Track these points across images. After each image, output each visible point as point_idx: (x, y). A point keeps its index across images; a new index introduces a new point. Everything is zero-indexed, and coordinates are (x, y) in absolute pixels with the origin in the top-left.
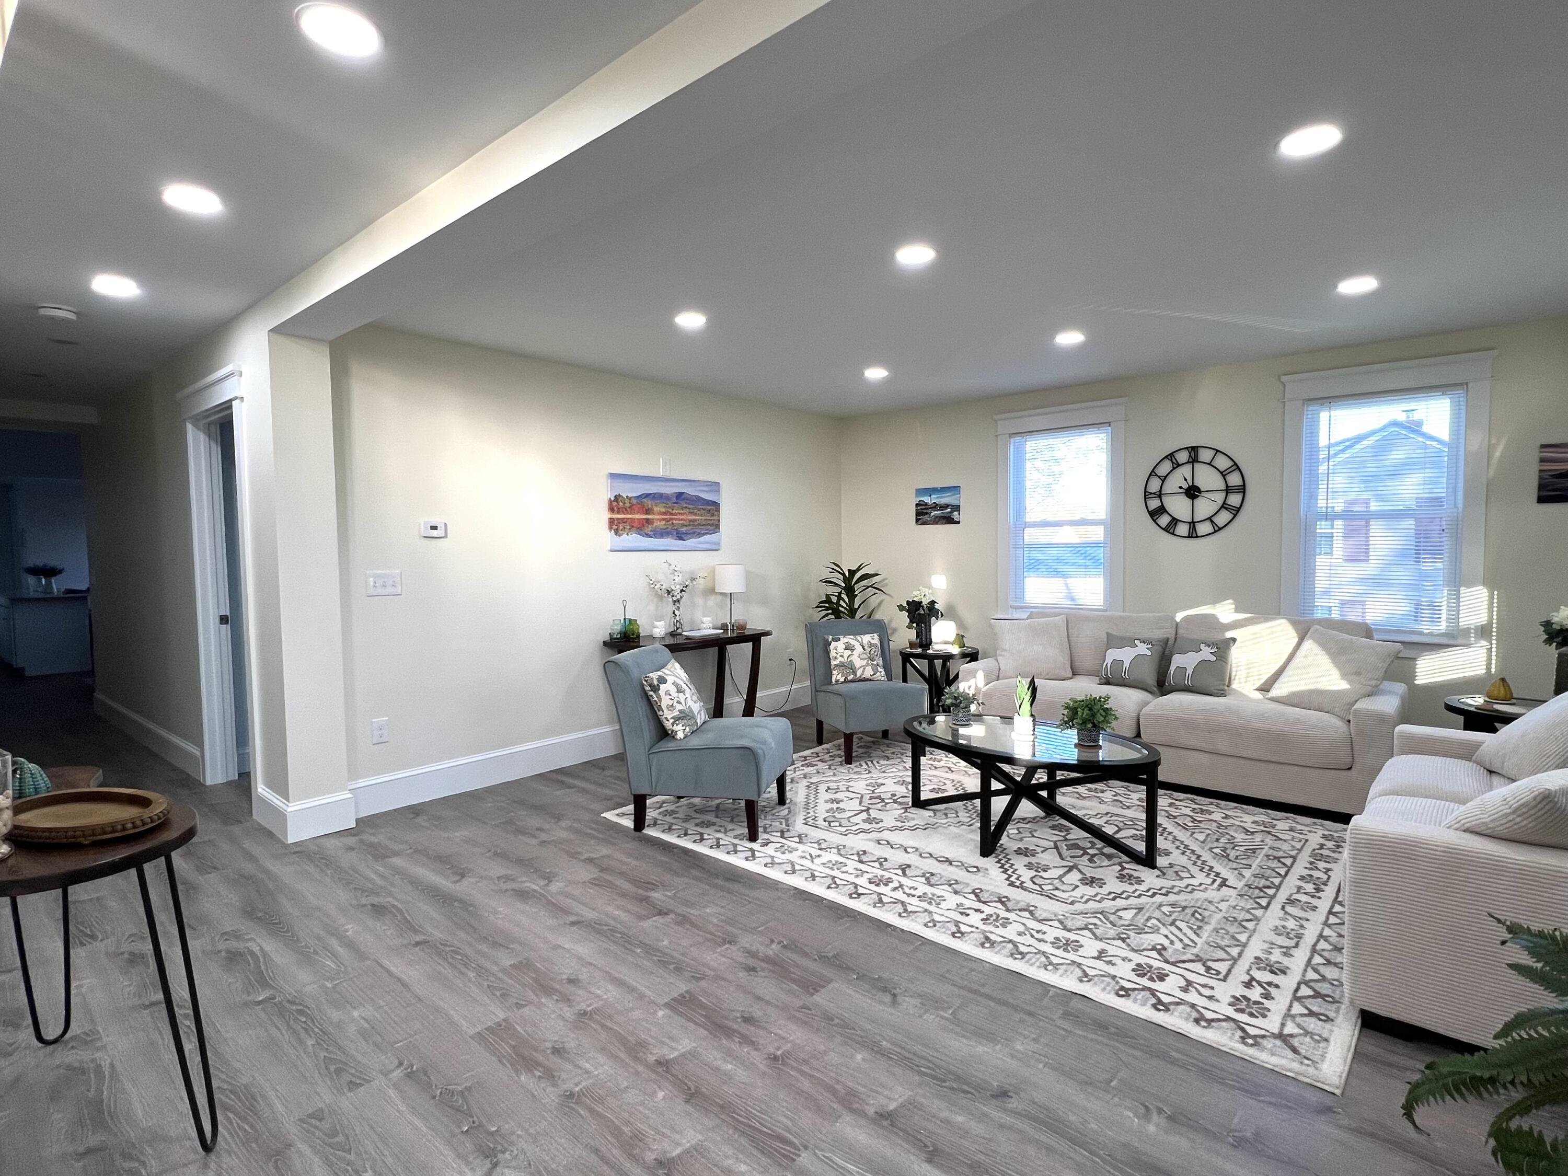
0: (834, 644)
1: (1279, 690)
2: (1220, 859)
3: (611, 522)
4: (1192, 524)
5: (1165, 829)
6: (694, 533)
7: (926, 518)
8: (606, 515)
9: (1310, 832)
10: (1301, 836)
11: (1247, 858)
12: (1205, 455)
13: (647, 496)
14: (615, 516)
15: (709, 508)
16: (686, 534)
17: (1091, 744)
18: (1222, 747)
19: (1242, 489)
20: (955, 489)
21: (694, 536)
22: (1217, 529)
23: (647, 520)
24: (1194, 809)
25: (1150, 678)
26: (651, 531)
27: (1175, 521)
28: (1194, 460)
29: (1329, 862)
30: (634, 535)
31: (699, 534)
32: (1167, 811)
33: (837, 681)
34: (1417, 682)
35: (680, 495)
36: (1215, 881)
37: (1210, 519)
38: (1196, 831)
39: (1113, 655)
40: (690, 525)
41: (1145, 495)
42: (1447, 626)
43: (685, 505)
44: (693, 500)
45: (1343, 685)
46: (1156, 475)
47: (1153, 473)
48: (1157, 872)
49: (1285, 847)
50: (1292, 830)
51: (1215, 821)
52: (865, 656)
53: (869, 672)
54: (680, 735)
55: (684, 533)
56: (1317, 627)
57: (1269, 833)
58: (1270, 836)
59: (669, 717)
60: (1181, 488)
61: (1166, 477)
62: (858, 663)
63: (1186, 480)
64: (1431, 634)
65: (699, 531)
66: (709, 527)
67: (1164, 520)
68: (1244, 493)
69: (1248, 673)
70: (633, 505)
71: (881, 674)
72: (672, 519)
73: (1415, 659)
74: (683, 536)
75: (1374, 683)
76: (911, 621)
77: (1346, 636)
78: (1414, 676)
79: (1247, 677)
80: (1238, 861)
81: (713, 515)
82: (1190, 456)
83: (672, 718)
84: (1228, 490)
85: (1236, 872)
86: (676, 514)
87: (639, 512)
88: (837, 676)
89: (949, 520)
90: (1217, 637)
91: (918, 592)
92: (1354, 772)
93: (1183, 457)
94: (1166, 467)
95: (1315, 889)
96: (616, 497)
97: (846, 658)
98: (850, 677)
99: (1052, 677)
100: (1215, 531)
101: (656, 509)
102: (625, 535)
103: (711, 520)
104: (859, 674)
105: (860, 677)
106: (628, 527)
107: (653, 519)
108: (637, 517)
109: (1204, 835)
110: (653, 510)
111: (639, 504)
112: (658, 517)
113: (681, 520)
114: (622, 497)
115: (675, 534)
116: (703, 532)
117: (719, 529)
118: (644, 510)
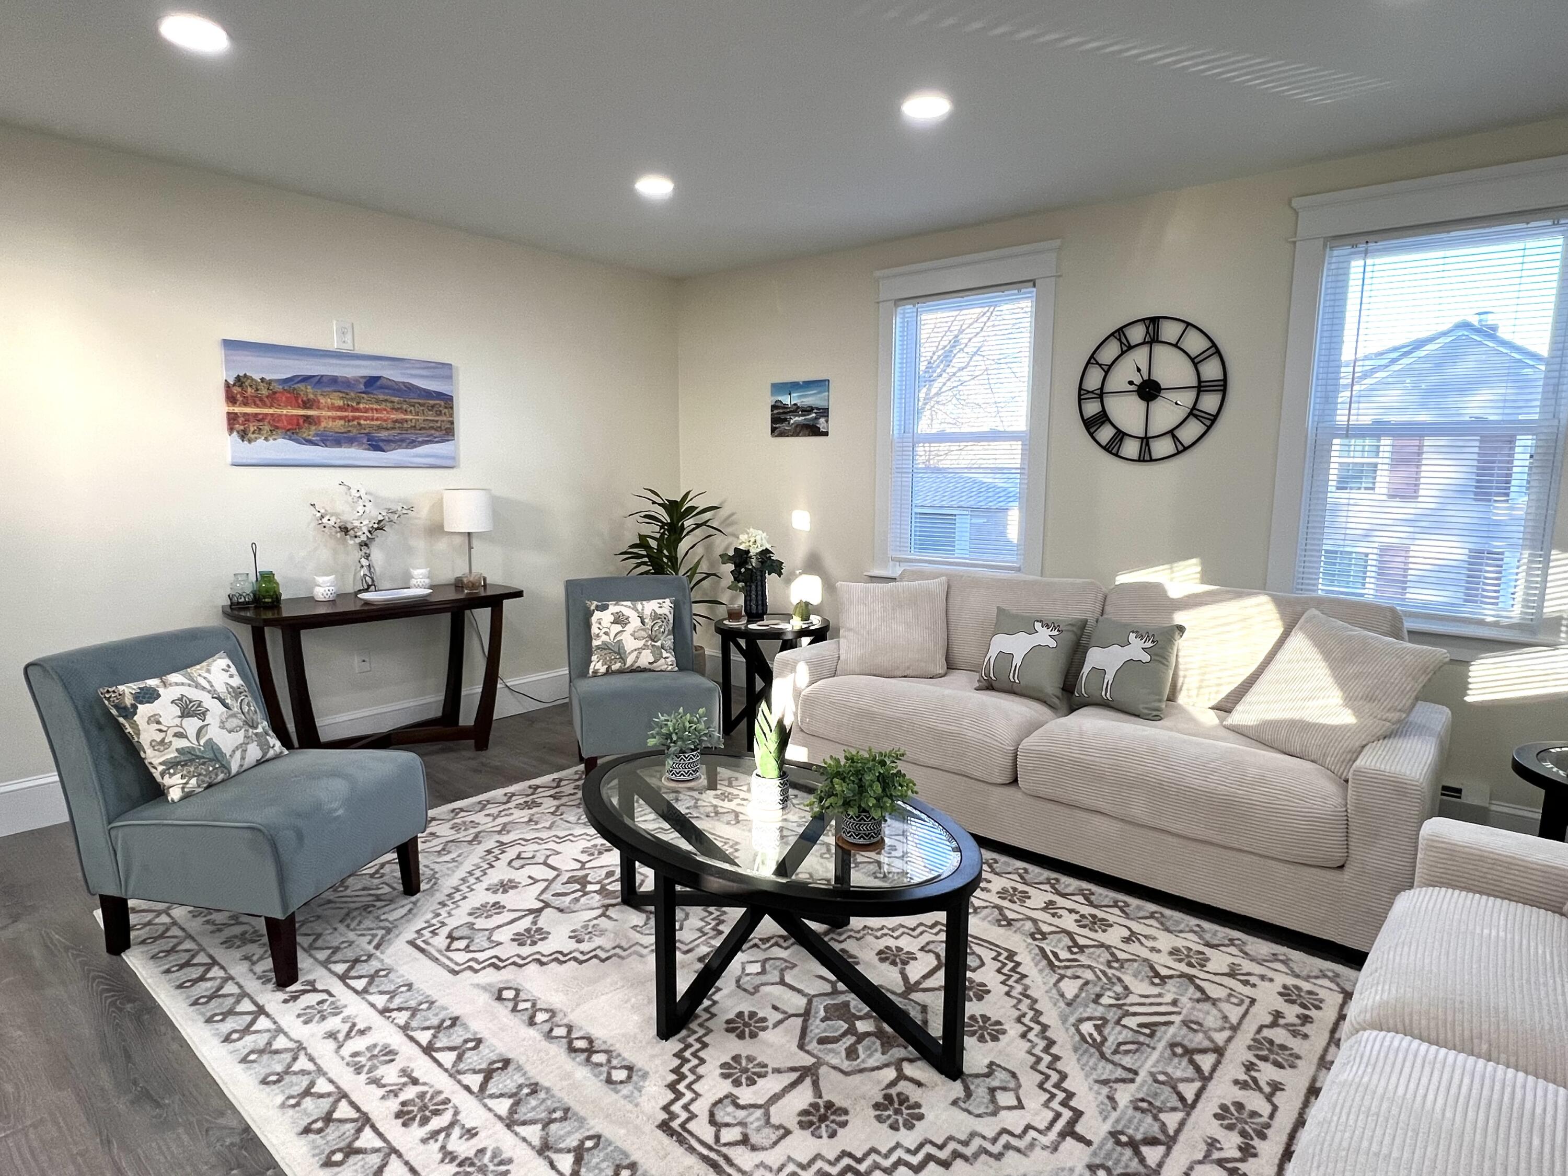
0: (597, 615)
1: (1243, 715)
2: (1086, 1051)
3: (232, 419)
4: (1145, 441)
5: (1018, 964)
6: (402, 441)
7: (784, 426)
8: (220, 408)
9: (1263, 978)
10: (1247, 991)
11: (1137, 1050)
12: (1170, 332)
13: (306, 379)
14: (237, 410)
15: (432, 402)
16: (388, 441)
17: (861, 841)
18: (1139, 809)
19: (1222, 386)
20: (821, 384)
21: (404, 445)
22: (1182, 449)
23: (307, 418)
24: (1083, 916)
25: (1051, 685)
26: (317, 435)
27: (1120, 435)
28: (1153, 339)
29: (1281, 1066)
30: (281, 441)
31: (413, 441)
32: (1035, 921)
33: (595, 672)
34: (1467, 699)
35: (372, 382)
36: (1058, 1115)
37: (1172, 433)
38: (1069, 972)
39: (1001, 643)
40: (393, 428)
41: (1080, 395)
42: (1522, 613)
43: (381, 397)
44: (399, 390)
45: (1347, 718)
46: (1097, 363)
47: (1092, 360)
48: (956, 1089)
49: (1211, 1019)
50: (1232, 974)
51: (1108, 948)
52: (644, 634)
53: (646, 659)
54: (175, 794)
55: (383, 440)
56: (1314, 612)
57: (1191, 978)
58: (1192, 989)
59: (156, 762)
60: (1131, 383)
61: (1110, 366)
62: (630, 644)
63: (1139, 370)
64: (1496, 625)
65: (413, 437)
66: (433, 432)
67: (1105, 434)
68: (1224, 392)
69: (1202, 681)
70: (275, 393)
71: (668, 661)
72: (359, 418)
73: (1467, 663)
74: (381, 444)
75: (1395, 716)
76: (735, 579)
77: (1358, 632)
78: (1464, 687)
79: (1200, 687)
80: (1116, 1058)
81: (439, 413)
82: (1147, 332)
83: (161, 764)
84: (1201, 387)
85: (1105, 1090)
86: (366, 411)
87: (288, 404)
88: (597, 665)
89: (813, 430)
90: (1155, 622)
91: (746, 536)
92: (1347, 875)
93: (1137, 334)
94: (1111, 351)
95: (1240, 1148)
96: (238, 378)
97: (612, 636)
98: (615, 667)
99: (914, 674)
100: (1179, 453)
101: (322, 401)
102: (261, 441)
103: (437, 421)
104: (629, 661)
105: (632, 665)
106: (267, 428)
107: (318, 417)
108: (285, 412)
109: (1080, 982)
110: (319, 402)
111: (289, 392)
112: (330, 414)
113: (377, 419)
114: (252, 379)
115: (365, 440)
116: (420, 439)
117: (453, 435)
118: (300, 401)
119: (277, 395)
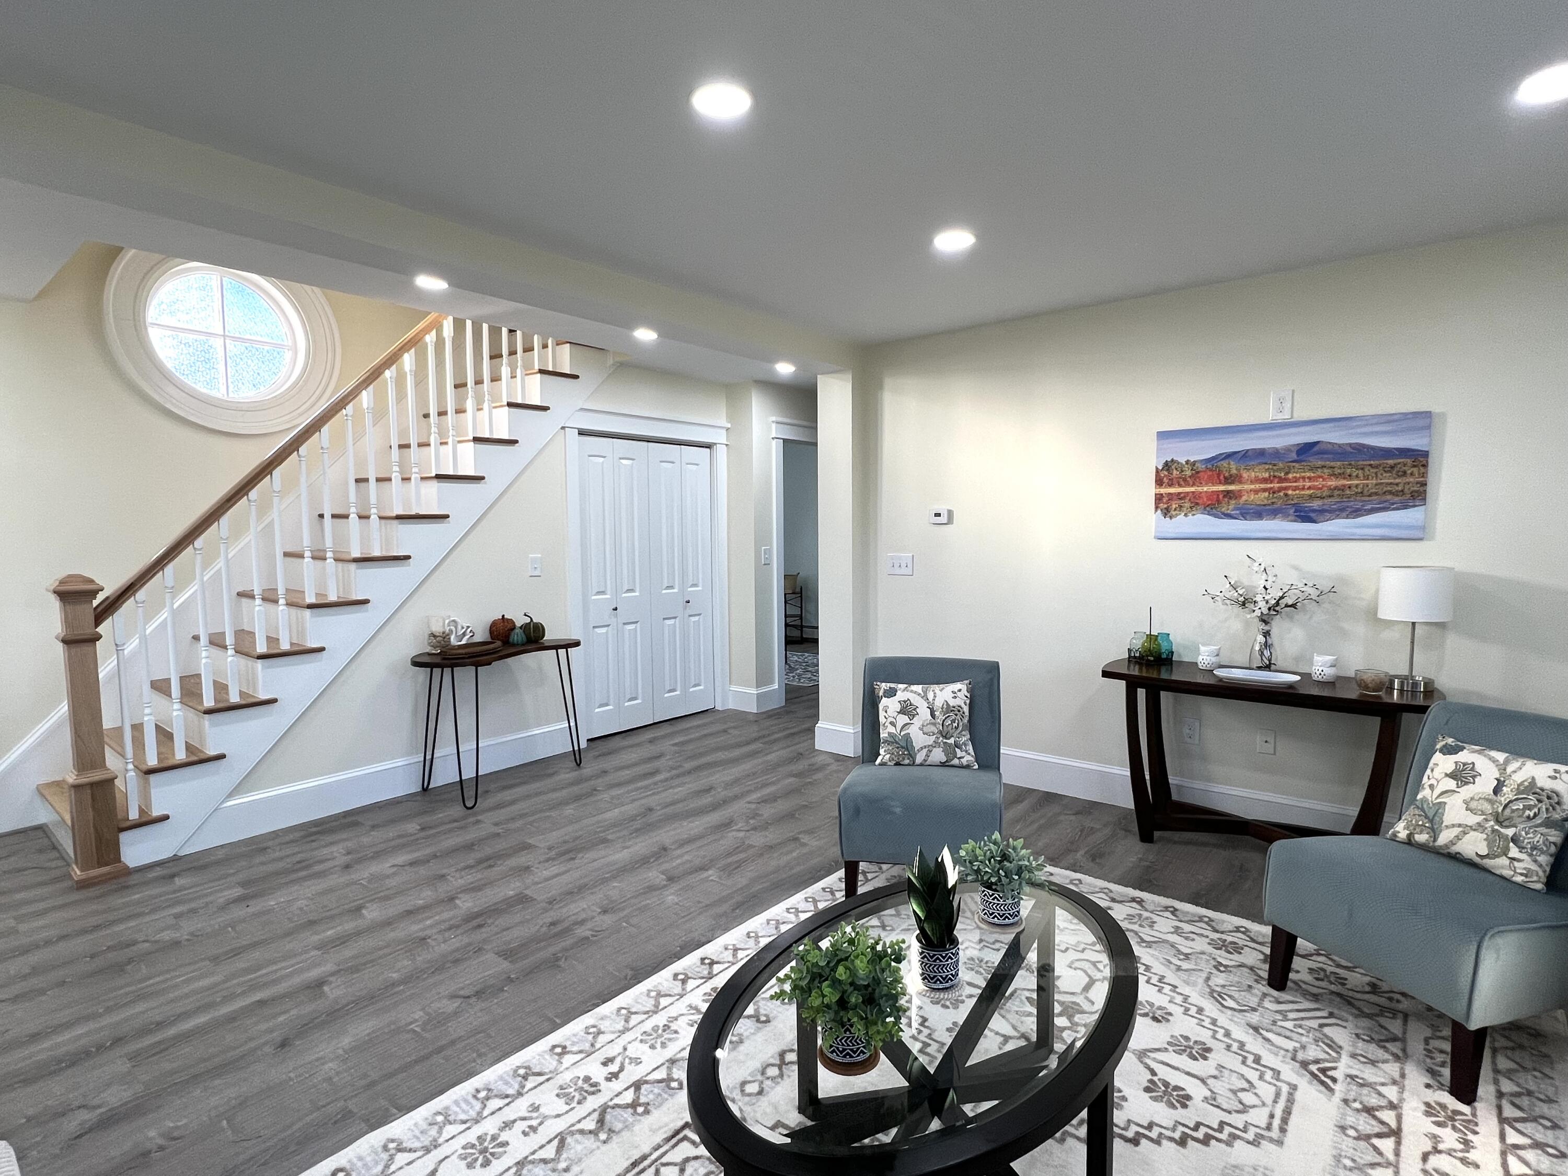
0: (1440, 758)
3: (1159, 498)
6: (1342, 510)
8: (1150, 490)
13: (1229, 456)
14: (1163, 491)
15: (1391, 462)
16: (1322, 511)
21: (1344, 514)
23: (1228, 494)
31: (1357, 510)
33: (1398, 834)
35: (1306, 449)
40: (1329, 496)
43: (1320, 463)
44: (1344, 453)
52: (1488, 808)
53: (1475, 845)
55: (1314, 511)
65: (1359, 505)
66: (1389, 497)
70: (1198, 472)
72: (1286, 488)
74: (1312, 515)
81: (1405, 475)
86: (1296, 480)
87: (1210, 481)
96: (1166, 464)
97: (1439, 793)
98: (1421, 838)
101: (1245, 475)
103: (1397, 484)
105: (1446, 846)
106: (1187, 505)
107: (1240, 491)
108: (1205, 489)
110: (1241, 477)
111: (1211, 470)
112: (1252, 487)
113: (1309, 488)
114: (1178, 463)
115: (1292, 511)
116: (1369, 507)
117: (1424, 499)
118: (1222, 477)
119: (1201, 474)
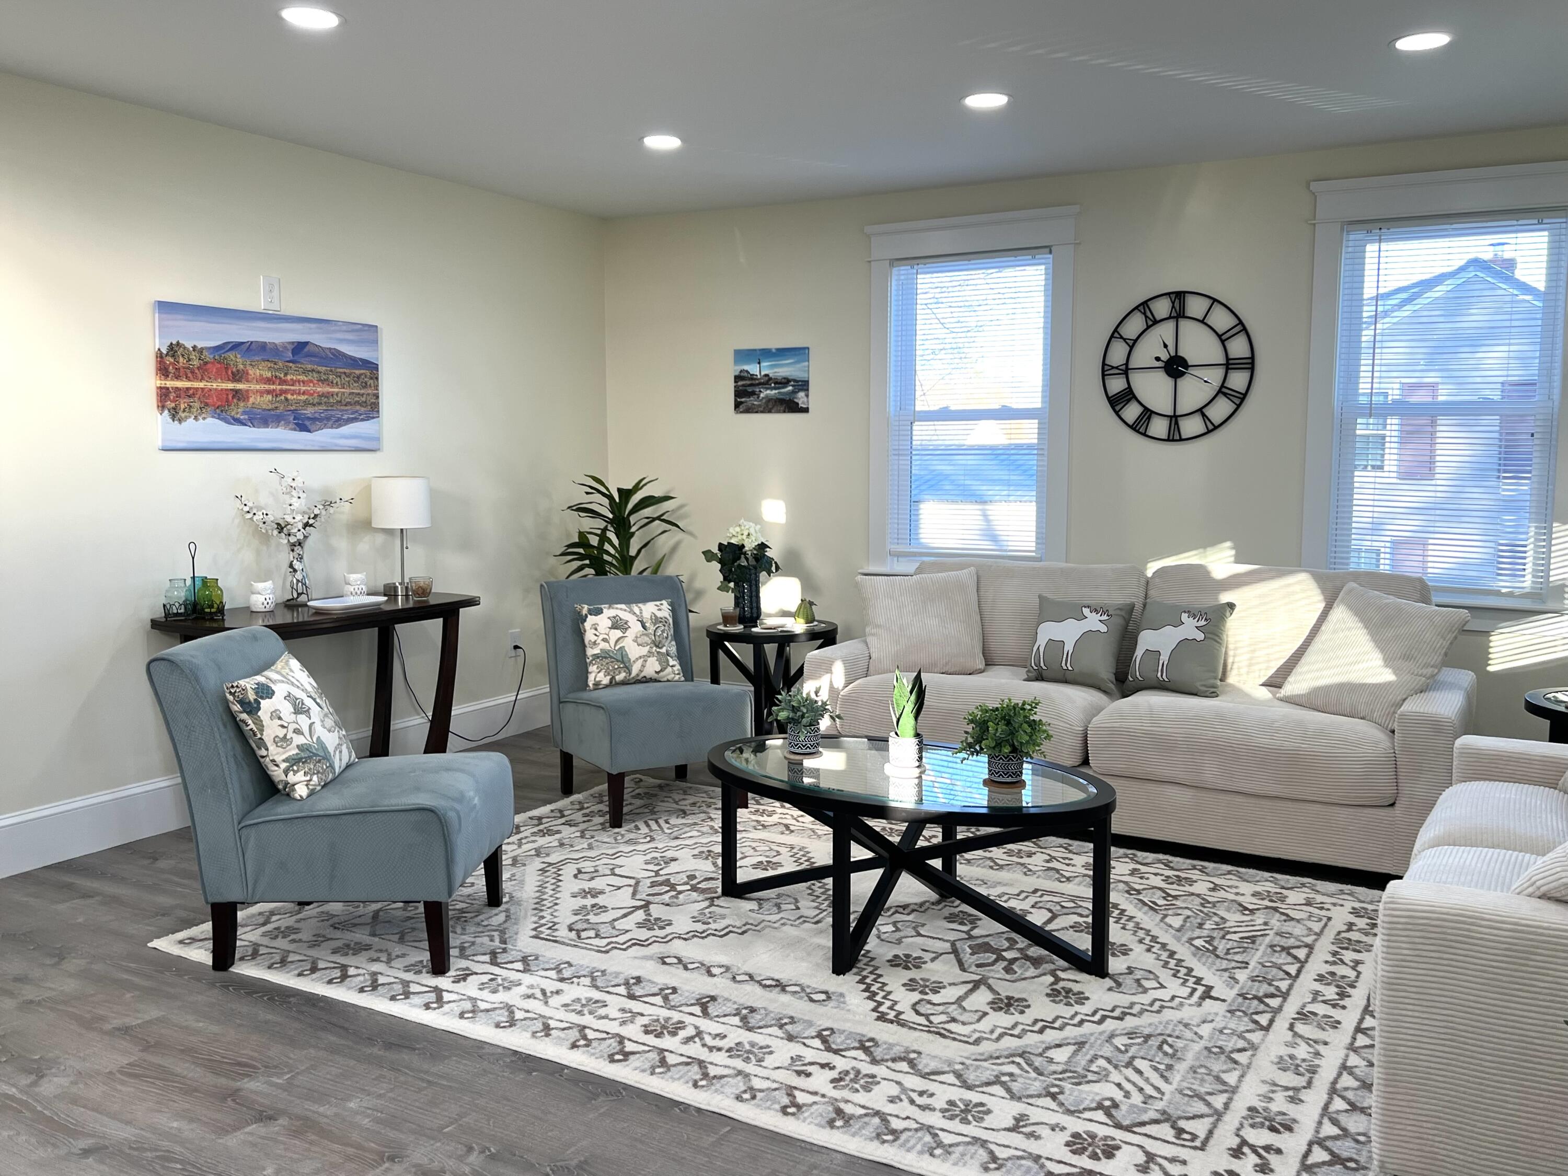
0: (591, 620)
1: (1296, 685)
2: (1203, 955)
3: (163, 395)
4: (1174, 419)
5: (1123, 911)
6: (328, 419)
7: (752, 401)
8: (150, 382)
9: (1334, 905)
10: (1323, 913)
11: (1244, 952)
12: (1195, 307)
13: (236, 346)
14: (170, 384)
15: (358, 372)
16: (314, 420)
17: (1009, 780)
18: (1211, 773)
19: (1250, 364)
21: (330, 423)
22: (1212, 428)
23: (236, 392)
24: (1168, 877)
25: (1105, 671)
26: (244, 413)
27: (1148, 414)
28: (1178, 314)
29: (1359, 952)
30: (210, 420)
31: (339, 420)
32: (1126, 883)
33: (597, 684)
34: (1490, 669)
35: (300, 348)
36: (1194, 990)
37: (1201, 411)
38: (1170, 912)
39: (1048, 632)
40: (320, 404)
41: (1103, 371)
42: (1533, 582)
43: (309, 367)
44: (326, 358)
45: (1387, 676)
46: (1121, 337)
47: (1116, 334)
48: (1108, 982)
49: (1298, 930)
50: (1309, 903)
51: (1198, 895)
52: (646, 639)
53: (652, 667)
54: (301, 791)
55: (309, 419)
56: (1353, 585)
57: (1275, 909)
58: (1278, 915)
59: (279, 759)
60: (1158, 359)
61: (1135, 341)
62: (634, 651)
63: (1166, 346)
64: (1510, 595)
66: (358, 407)
67: (1132, 412)
68: (1252, 370)
69: (1251, 659)
70: (206, 363)
71: (674, 670)
72: (286, 392)
73: (1487, 633)
74: (307, 423)
75: (1429, 671)
76: (725, 578)
77: (1392, 599)
78: (1486, 660)
79: (1250, 665)
80: (1229, 957)
81: (365, 386)
82: (1173, 307)
83: (284, 761)
84: (1229, 365)
85: (1227, 974)
86: (293, 383)
87: (219, 376)
88: (597, 675)
89: (791, 406)
90: (1205, 602)
91: (738, 529)
92: (1398, 811)
93: (1162, 308)
94: (1135, 325)
95: (1338, 994)
96: (171, 347)
97: (612, 643)
98: (621, 677)
99: (952, 670)
100: (1209, 431)
101: (253, 372)
102: (191, 420)
103: (362, 395)
104: (635, 670)
105: (638, 675)
106: (197, 405)
107: (247, 391)
108: (215, 385)
109: (1181, 918)
110: (247, 374)
111: (219, 362)
112: (258, 387)
113: (304, 393)
114: (185, 348)
115: (292, 418)
116: (345, 417)
117: (378, 411)
118: (230, 373)
119: (209, 366)
